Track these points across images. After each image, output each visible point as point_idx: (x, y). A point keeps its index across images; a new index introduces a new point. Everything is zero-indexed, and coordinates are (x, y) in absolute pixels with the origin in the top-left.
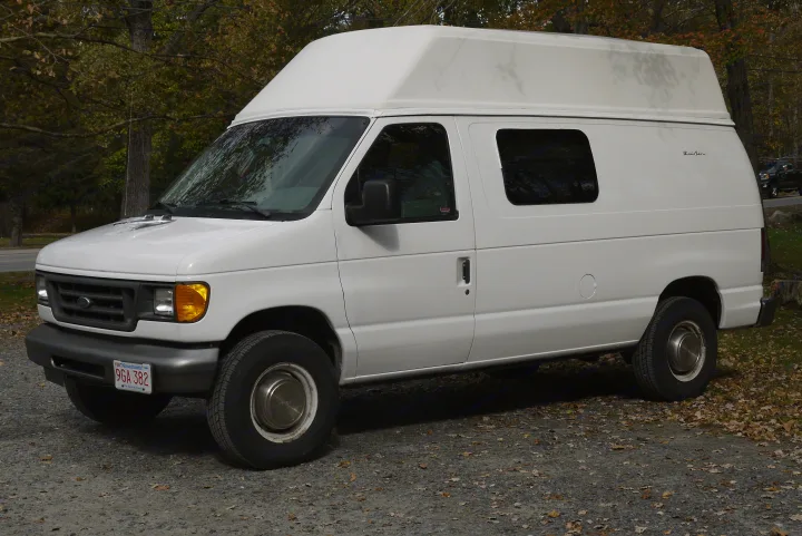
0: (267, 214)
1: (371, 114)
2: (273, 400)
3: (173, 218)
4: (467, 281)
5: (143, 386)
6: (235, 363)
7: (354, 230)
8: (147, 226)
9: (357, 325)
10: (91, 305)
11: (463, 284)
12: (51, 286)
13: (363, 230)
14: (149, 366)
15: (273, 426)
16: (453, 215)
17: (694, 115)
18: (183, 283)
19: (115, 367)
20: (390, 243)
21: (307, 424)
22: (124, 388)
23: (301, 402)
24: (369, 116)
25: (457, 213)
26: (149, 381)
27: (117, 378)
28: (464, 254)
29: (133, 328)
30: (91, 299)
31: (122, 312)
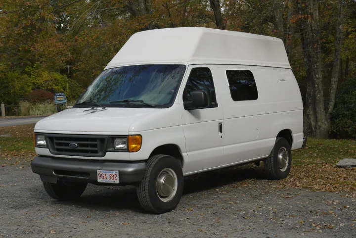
0: (153, 106)
1: (185, 64)
2: (164, 184)
3: (106, 108)
4: (221, 132)
5: (114, 180)
6: (151, 169)
7: (187, 112)
8: (94, 112)
9: (189, 151)
10: (78, 146)
11: (220, 134)
12: (48, 139)
13: (190, 112)
14: (118, 171)
15: (163, 195)
16: (216, 105)
17: (279, 65)
18: (132, 135)
19: (98, 173)
20: (198, 117)
21: (174, 194)
22: (103, 182)
23: (173, 184)
24: (186, 65)
25: (217, 104)
26: (118, 178)
27: (98, 177)
28: (220, 121)
29: (104, 155)
30: (77, 144)
31: (96, 149)
